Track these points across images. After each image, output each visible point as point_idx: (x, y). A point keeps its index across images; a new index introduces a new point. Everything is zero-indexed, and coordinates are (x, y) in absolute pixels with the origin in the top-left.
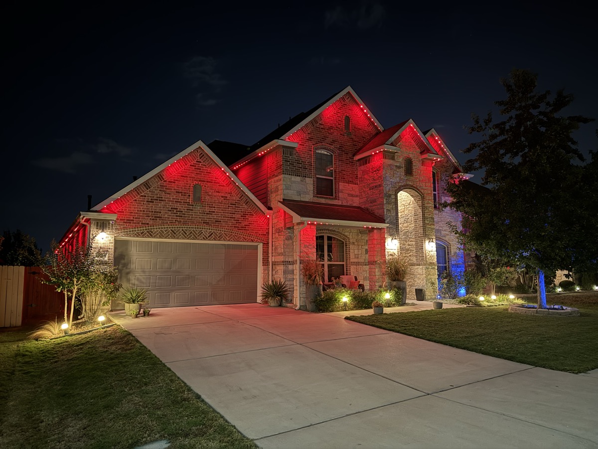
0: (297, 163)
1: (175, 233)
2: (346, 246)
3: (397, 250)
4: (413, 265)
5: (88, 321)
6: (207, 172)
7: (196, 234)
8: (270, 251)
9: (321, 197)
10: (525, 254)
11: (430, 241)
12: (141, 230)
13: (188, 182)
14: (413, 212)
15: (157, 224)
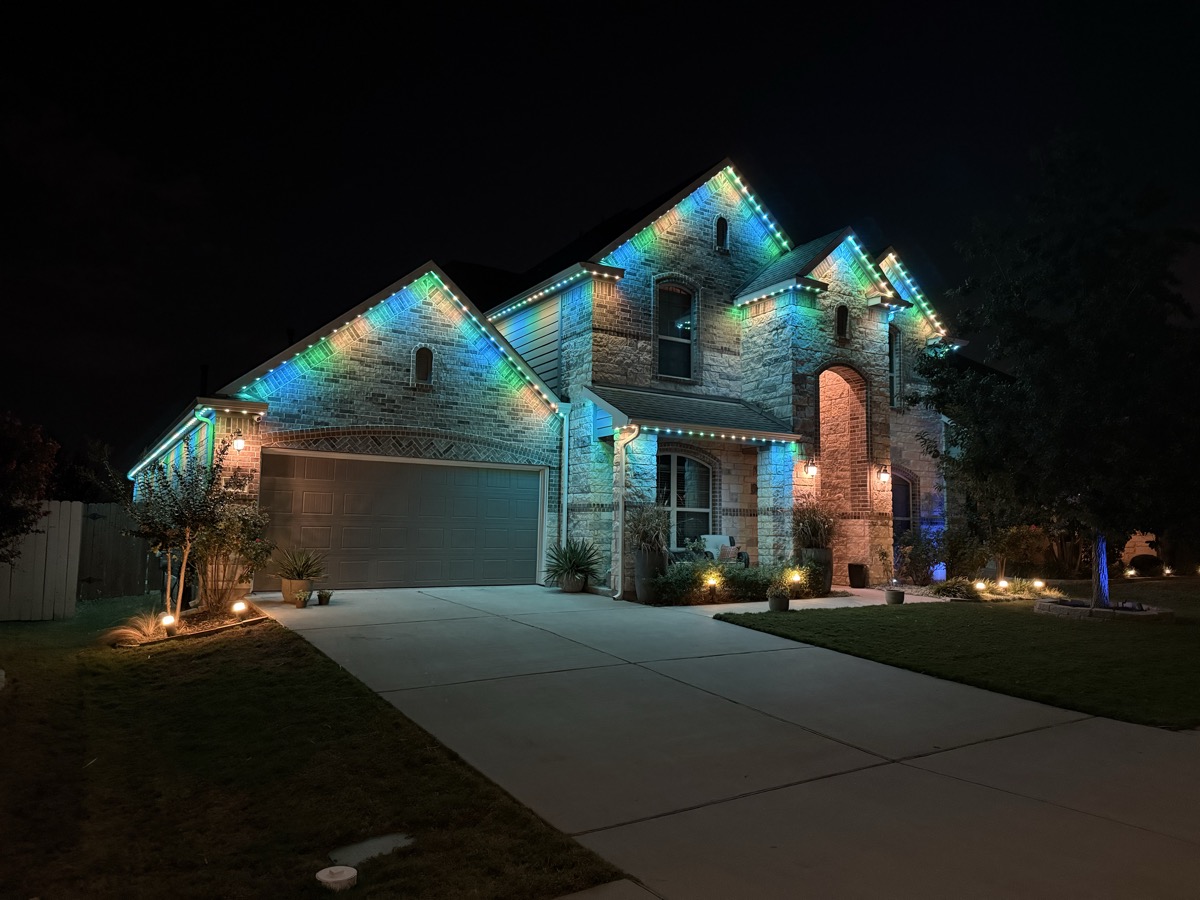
0: (623, 310)
2: (714, 476)
3: (814, 488)
4: (845, 516)
5: (208, 612)
6: (443, 325)
7: (421, 447)
8: (565, 483)
9: (667, 380)
11: (879, 471)
12: (313, 436)
13: (405, 342)
14: (848, 412)
15: (344, 424)
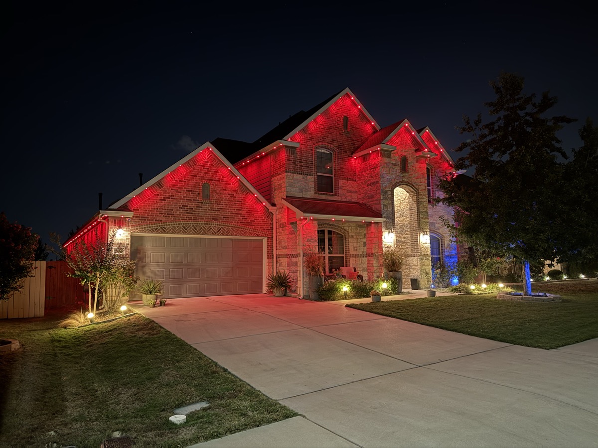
0: (299, 162)
1: (186, 229)
2: (345, 239)
3: (393, 243)
4: (409, 256)
5: (108, 311)
6: (215, 172)
7: (206, 230)
8: (274, 245)
9: (322, 194)
10: (512, 246)
11: (424, 234)
12: (155, 227)
13: (197, 181)
14: (408, 207)
15: (170, 220)
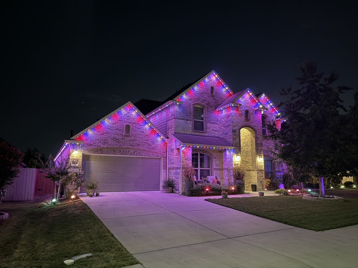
0: (183, 113)
2: (211, 159)
3: (239, 162)
4: (250, 170)
5: (66, 198)
6: (133, 118)
8: (167, 162)
9: (197, 132)
11: (260, 157)
12: (96, 150)
14: (250, 140)
15: (105, 146)
